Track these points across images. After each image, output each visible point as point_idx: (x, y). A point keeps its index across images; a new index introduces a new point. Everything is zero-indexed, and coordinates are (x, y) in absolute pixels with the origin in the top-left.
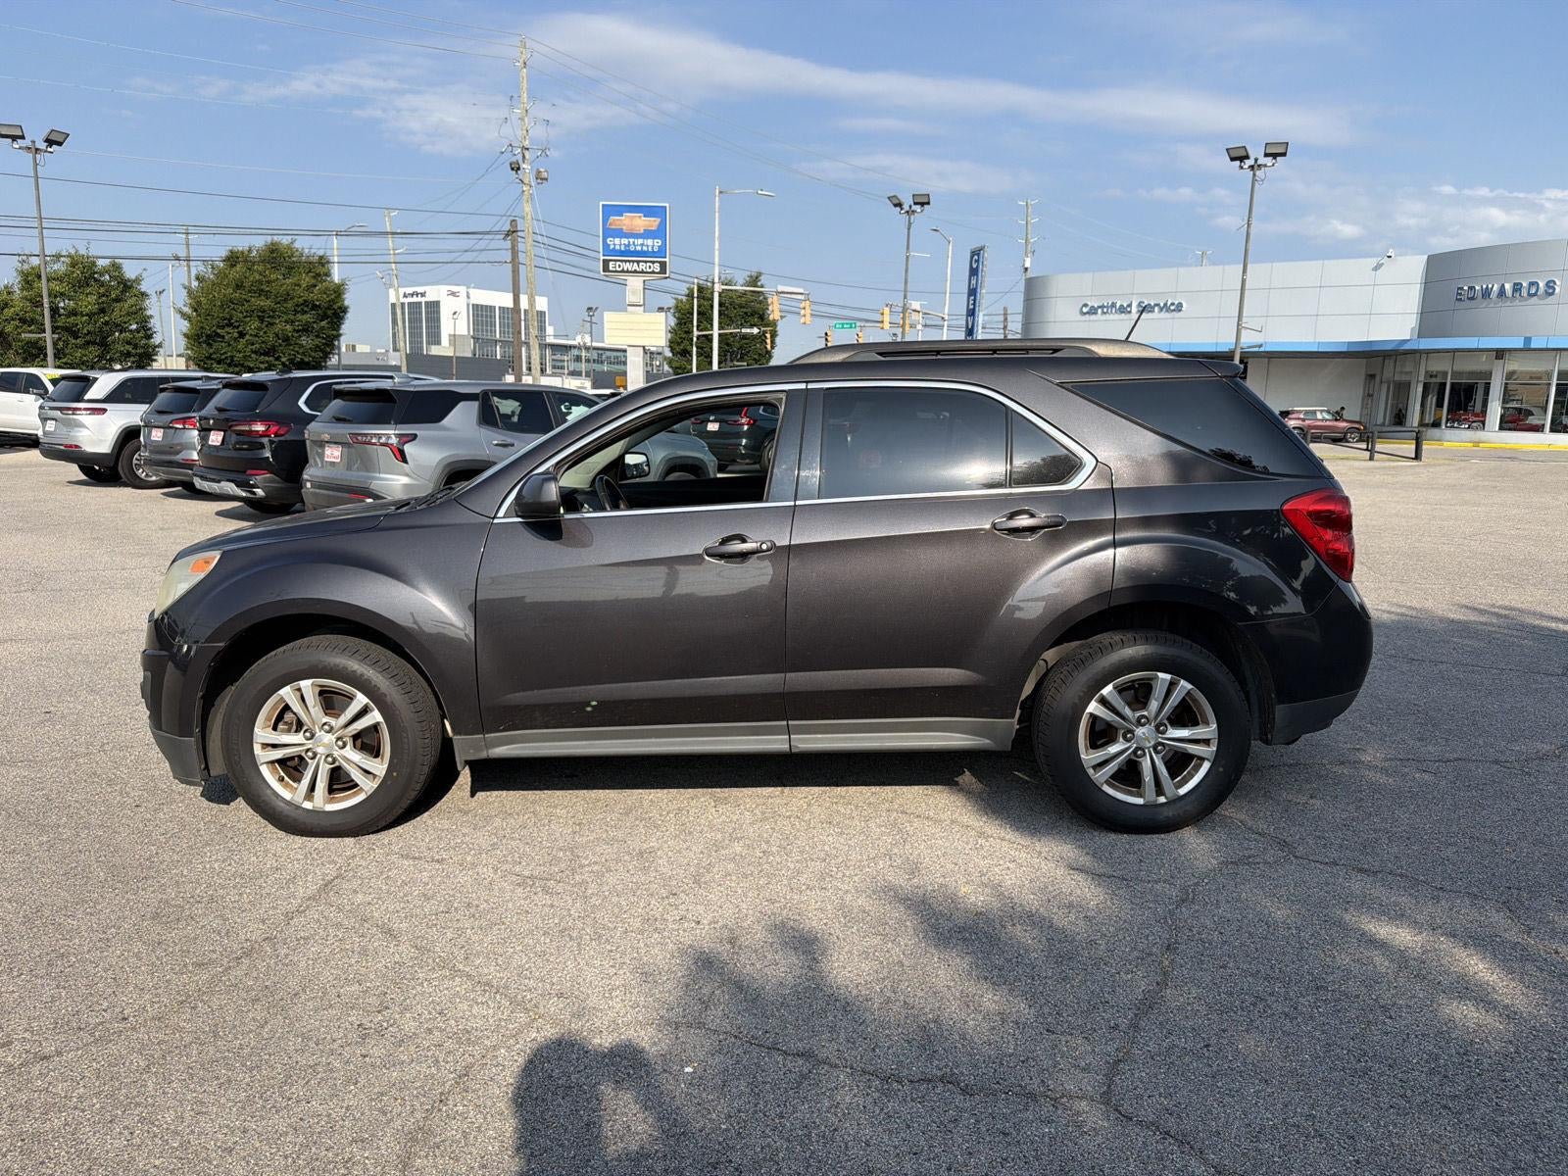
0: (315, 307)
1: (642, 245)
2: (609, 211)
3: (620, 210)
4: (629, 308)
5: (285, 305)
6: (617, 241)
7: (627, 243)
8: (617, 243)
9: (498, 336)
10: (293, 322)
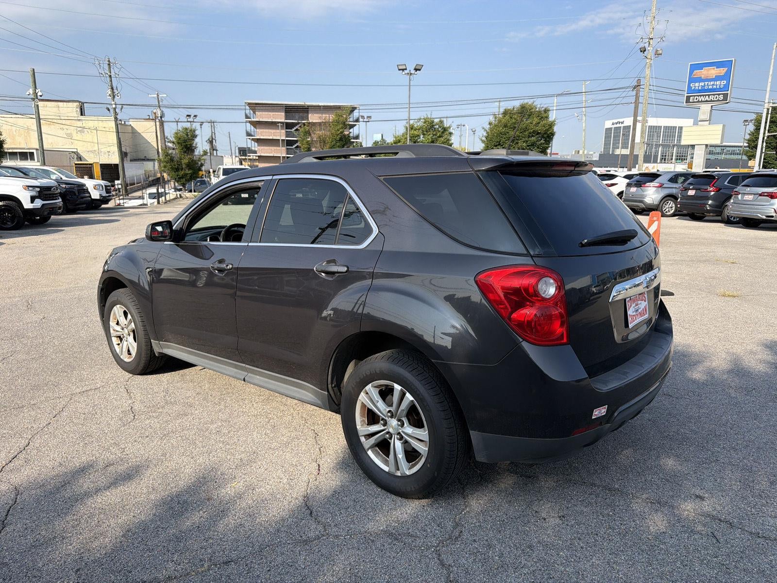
0: (538, 133)
1: (713, 85)
2: (694, 67)
3: (700, 66)
4: (700, 123)
5: (524, 133)
6: (697, 84)
7: (703, 85)
8: (697, 85)
9: (661, 143)
10: (527, 141)
